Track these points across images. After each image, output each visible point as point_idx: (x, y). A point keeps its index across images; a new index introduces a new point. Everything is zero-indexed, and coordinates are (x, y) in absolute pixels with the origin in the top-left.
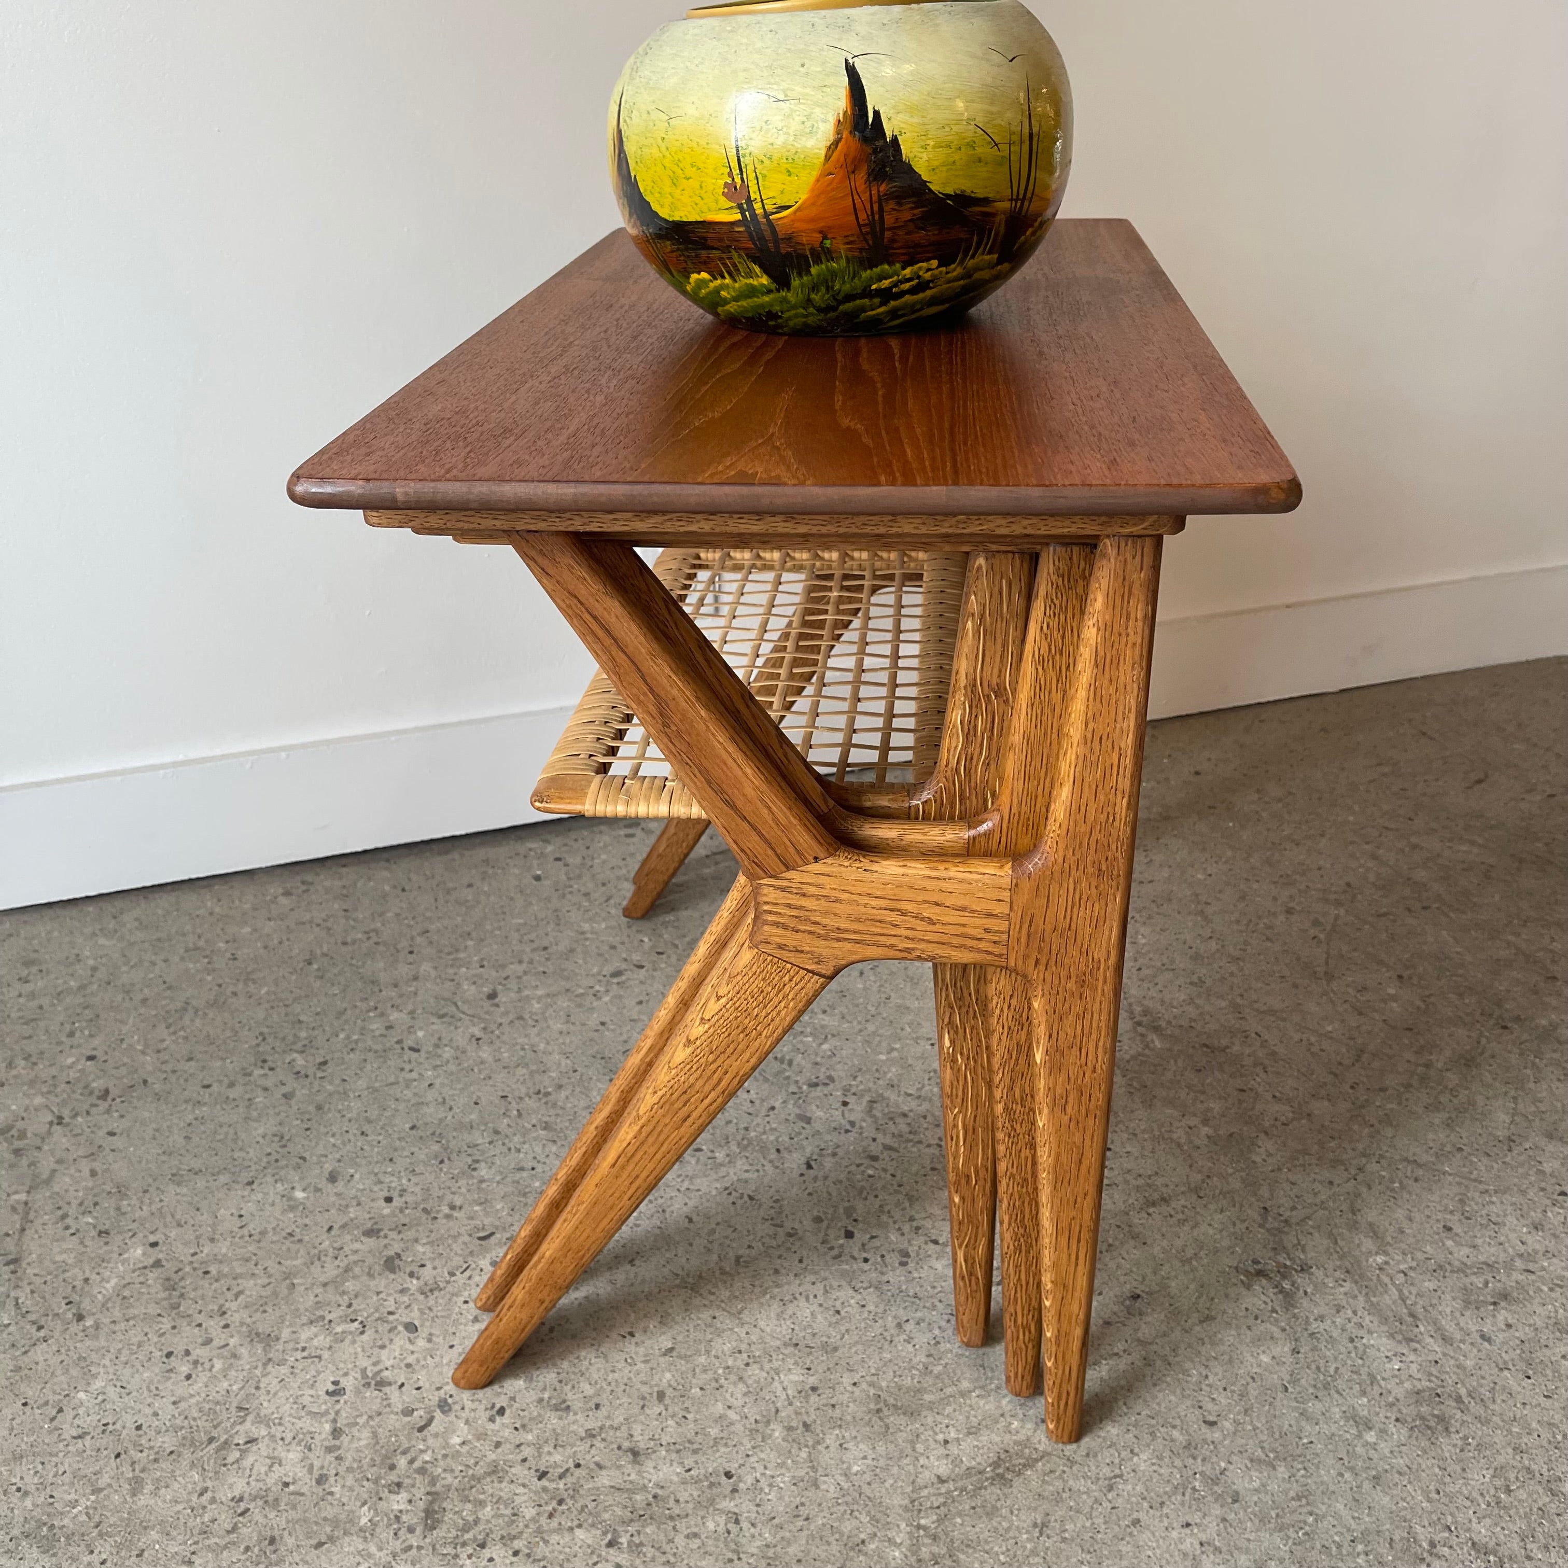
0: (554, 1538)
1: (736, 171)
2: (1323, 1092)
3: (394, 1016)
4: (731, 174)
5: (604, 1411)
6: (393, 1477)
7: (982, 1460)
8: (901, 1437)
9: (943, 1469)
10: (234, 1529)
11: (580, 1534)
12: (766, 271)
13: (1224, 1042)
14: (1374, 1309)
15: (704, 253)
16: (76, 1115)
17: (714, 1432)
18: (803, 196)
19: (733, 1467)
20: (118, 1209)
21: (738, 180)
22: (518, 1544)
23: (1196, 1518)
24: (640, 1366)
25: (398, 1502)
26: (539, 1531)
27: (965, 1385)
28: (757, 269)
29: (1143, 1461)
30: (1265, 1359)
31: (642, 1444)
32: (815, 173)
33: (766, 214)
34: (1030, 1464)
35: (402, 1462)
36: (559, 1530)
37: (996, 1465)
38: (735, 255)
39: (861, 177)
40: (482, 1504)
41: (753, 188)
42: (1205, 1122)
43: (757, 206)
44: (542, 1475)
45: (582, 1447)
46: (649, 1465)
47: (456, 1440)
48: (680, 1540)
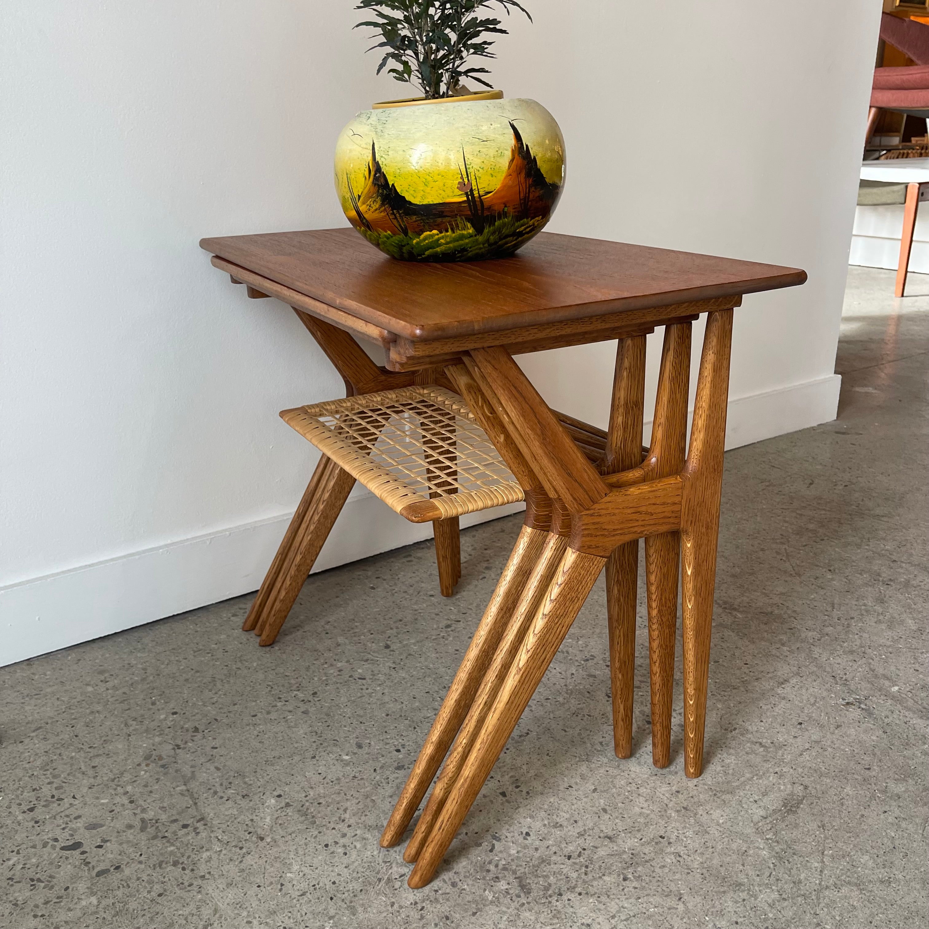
0: (595, 883)
1: (465, 176)
2: (827, 624)
3: (339, 665)
4: (462, 178)
5: (580, 823)
6: (491, 875)
7: (777, 805)
8: (733, 803)
9: (762, 813)
10: (422, 917)
11: (606, 878)
12: (473, 226)
13: (769, 609)
14: (908, 709)
15: (439, 220)
16: (186, 743)
17: (642, 820)
18: (498, 187)
19: (662, 833)
20: (245, 783)
21: (466, 180)
22: (579, 890)
23: (887, 808)
24: (585, 800)
25: (502, 885)
26: (584, 882)
27: (748, 775)
28: (469, 225)
29: (848, 790)
30: (874, 738)
31: (610, 834)
32: (504, 175)
33: (480, 196)
34: (800, 802)
35: (492, 867)
36: (594, 879)
37: (785, 805)
38: (459, 219)
39: (523, 175)
40: (547, 876)
41: (474, 183)
42: (783, 645)
43: (476, 193)
44: (569, 858)
45: (581, 841)
46: (620, 841)
47: (513, 852)
48: (658, 870)
